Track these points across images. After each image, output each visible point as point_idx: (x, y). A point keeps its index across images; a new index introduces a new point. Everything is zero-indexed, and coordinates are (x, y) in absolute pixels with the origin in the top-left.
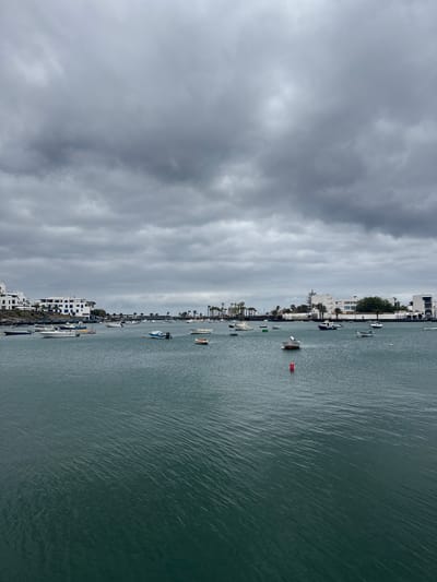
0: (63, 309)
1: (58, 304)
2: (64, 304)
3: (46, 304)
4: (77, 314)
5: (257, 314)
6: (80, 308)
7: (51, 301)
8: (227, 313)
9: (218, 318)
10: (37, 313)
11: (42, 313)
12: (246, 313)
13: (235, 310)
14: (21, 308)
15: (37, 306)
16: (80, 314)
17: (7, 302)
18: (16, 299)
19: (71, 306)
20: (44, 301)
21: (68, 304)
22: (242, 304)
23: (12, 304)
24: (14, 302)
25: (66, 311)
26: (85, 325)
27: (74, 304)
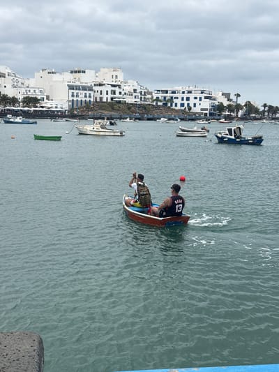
0: (179, 101)
1: (174, 95)
2: (180, 96)
3: (160, 95)
4: (194, 110)
6: (197, 101)
7: (167, 92)
16: (197, 110)
17: (104, 93)
18: (117, 89)
19: (188, 99)
23: (110, 96)
24: (114, 92)
25: (182, 105)
27: (191, 96)
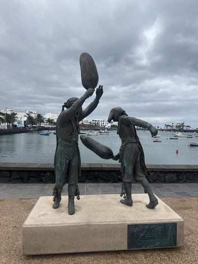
1: (99, 122)
2: (101, 122)
3: (94, 122)
5: (191, 129)
6: (107, 124)
7: (96, 121)
8: (175, 128)
9: (170, 130)
10: (91, 125)
11: (93, 126)
12: (185, 128)
13: (179, 127)
14: (85, 124)
15: (91, 123)
16: (107, 127)
20: (93, 121)
21: (103, 122)
22: (183, 124)
25: (101, 125)
26: (108, 131)
27: (105, 123)
